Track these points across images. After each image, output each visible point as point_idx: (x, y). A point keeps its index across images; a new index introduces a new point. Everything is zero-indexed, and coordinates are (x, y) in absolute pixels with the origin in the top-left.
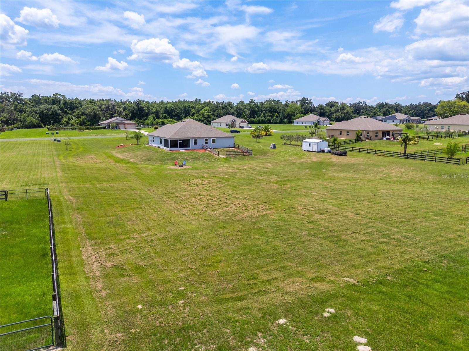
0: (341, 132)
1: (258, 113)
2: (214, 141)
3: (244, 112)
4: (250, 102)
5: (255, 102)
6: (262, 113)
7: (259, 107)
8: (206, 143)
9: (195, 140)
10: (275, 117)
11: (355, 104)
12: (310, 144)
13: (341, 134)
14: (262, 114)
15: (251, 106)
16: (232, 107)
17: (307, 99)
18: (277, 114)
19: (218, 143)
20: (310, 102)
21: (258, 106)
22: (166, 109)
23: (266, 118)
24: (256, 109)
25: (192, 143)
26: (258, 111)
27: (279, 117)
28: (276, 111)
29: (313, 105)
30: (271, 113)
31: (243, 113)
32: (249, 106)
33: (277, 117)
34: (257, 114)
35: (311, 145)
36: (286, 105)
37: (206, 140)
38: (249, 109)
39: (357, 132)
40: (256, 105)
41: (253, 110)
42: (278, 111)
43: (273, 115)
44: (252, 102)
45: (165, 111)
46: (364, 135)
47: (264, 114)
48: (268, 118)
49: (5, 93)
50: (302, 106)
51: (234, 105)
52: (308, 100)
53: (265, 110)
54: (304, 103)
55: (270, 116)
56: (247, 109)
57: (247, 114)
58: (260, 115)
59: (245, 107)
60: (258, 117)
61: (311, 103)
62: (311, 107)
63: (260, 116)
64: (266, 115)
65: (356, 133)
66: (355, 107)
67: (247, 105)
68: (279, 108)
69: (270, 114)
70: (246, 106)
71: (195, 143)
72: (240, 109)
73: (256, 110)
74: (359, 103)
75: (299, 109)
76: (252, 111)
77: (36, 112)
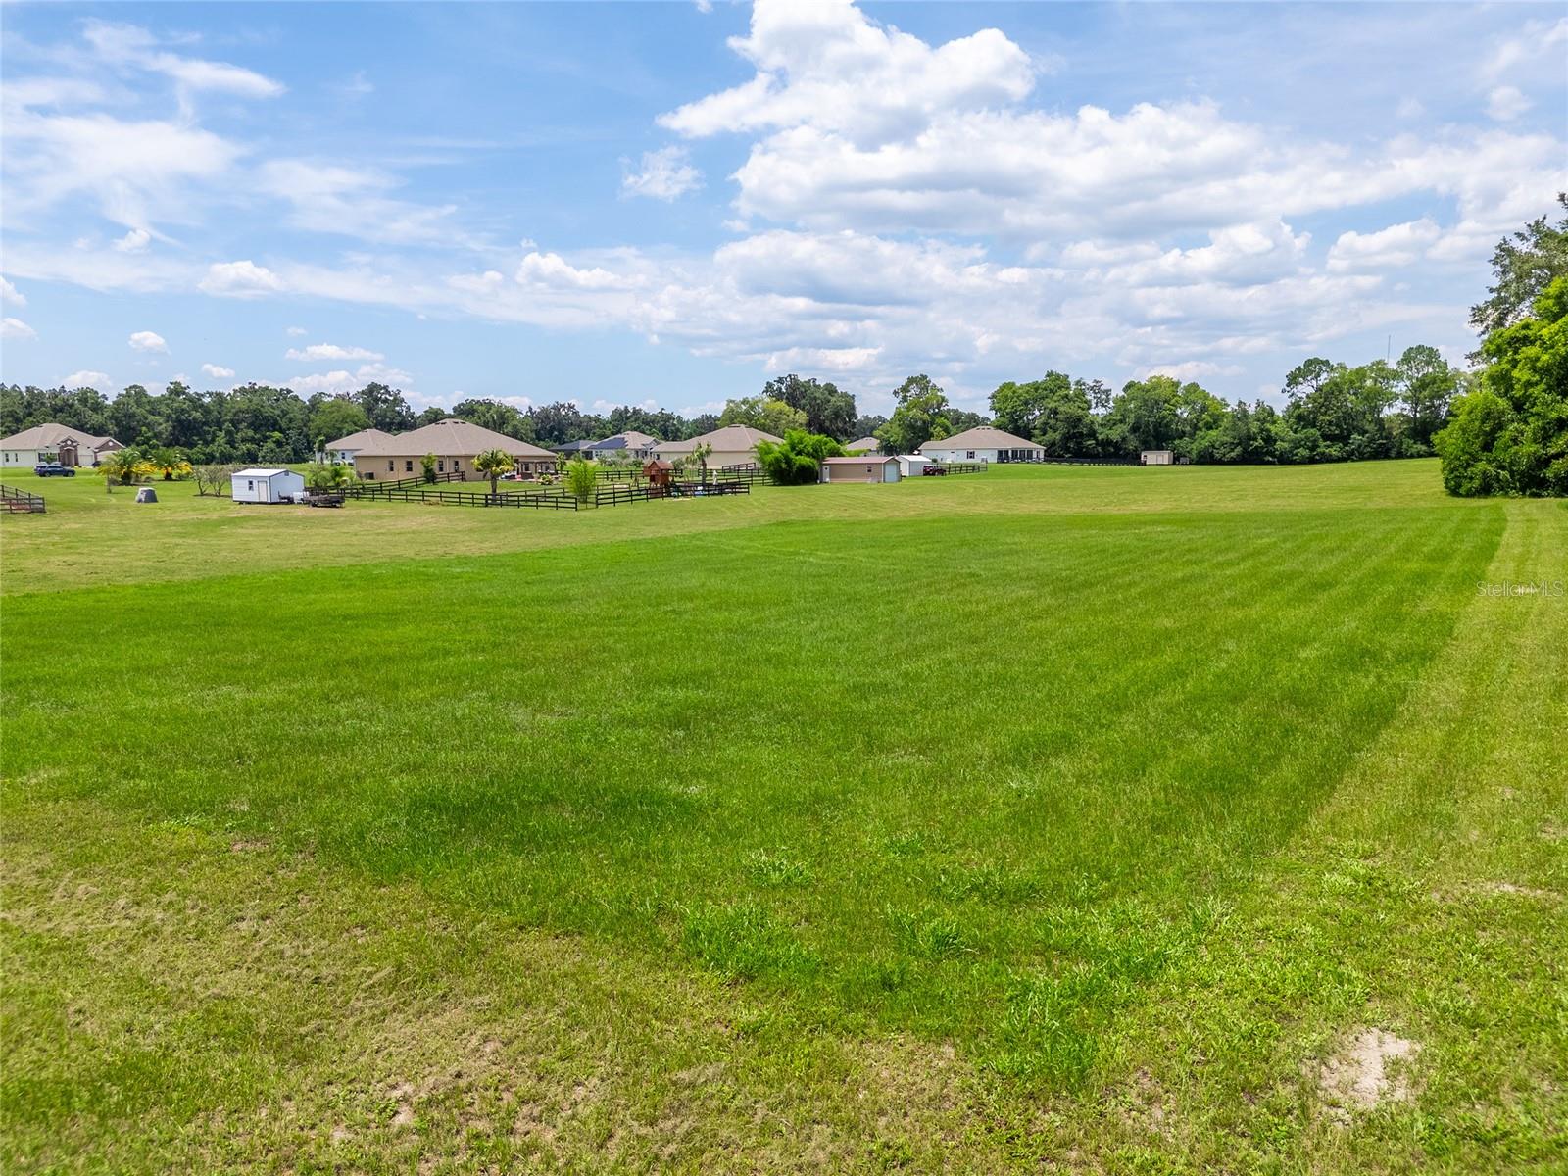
0: (391, 460)
1: (206, 428)
3: (148, 426)
4: (171, 392)
5: (191, 392)
6: (221, 430)
7: (206, 410)
10: (270, 444)
11: (544, 410)
12: (251, 483)
13: (392, 469)
14: (223, 434)
15: (176, 404)
16: (98, 407)
17: (386, 388)
18: (277, 435)
20: (395, 399)
21: (202, 405)
23: (235, 448)
24: (197, 414)
26: (204, 424)
27: (288, 444)
28: (275, 426)
29: (408, 408)
30: (256, 431)
31: (144, 429)
32: (167, 405)
33: (279, 443)
34: (201, 435)
35: (255, 484)
36: (313, 406)
38: (169, 416)
39: (426, 461)
40: (195, 401)
41: (183, 418)
42: (284, 426)
43: (265, 439)
44: (177, 390)
46: (449, 468)
47: (229, 433)
48: (244, 447)
50: (370, 410)
51: (107, 402)
52: (388, 392)
53: (232, 421)
54: (377, 400)
55: (252, 440)
56: (159, 414)
57: (160, 433)
58: (214, 436)
59: (148, 407)
60: (206, 443)
61: (398, 401)
62: (399, 413)
63: (213, 440)
64: (239, 436)
65: (423, 463)
66: (547, 417)
67: (161, 400)
68: (285, 413)
69: (250, 433)
70: (154, 406)
72: (133, 416)
73: (194, 419)
74: (557, 408)
75: (356, 419)
76: (179, 421)
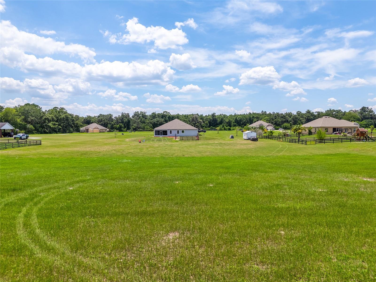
2: (183, 132)
8: (178, 133)
9: (171, 131)
19: (185, 133)
22: (236, 119)
25: (168, 132)
35: (245, 134)
37: (178, 131)
39: (309, 128)
45: (235, 121)
49: (138, 112)
71: (171, 133)
77: (151, 123)
